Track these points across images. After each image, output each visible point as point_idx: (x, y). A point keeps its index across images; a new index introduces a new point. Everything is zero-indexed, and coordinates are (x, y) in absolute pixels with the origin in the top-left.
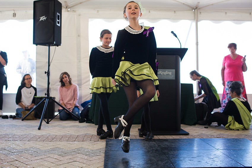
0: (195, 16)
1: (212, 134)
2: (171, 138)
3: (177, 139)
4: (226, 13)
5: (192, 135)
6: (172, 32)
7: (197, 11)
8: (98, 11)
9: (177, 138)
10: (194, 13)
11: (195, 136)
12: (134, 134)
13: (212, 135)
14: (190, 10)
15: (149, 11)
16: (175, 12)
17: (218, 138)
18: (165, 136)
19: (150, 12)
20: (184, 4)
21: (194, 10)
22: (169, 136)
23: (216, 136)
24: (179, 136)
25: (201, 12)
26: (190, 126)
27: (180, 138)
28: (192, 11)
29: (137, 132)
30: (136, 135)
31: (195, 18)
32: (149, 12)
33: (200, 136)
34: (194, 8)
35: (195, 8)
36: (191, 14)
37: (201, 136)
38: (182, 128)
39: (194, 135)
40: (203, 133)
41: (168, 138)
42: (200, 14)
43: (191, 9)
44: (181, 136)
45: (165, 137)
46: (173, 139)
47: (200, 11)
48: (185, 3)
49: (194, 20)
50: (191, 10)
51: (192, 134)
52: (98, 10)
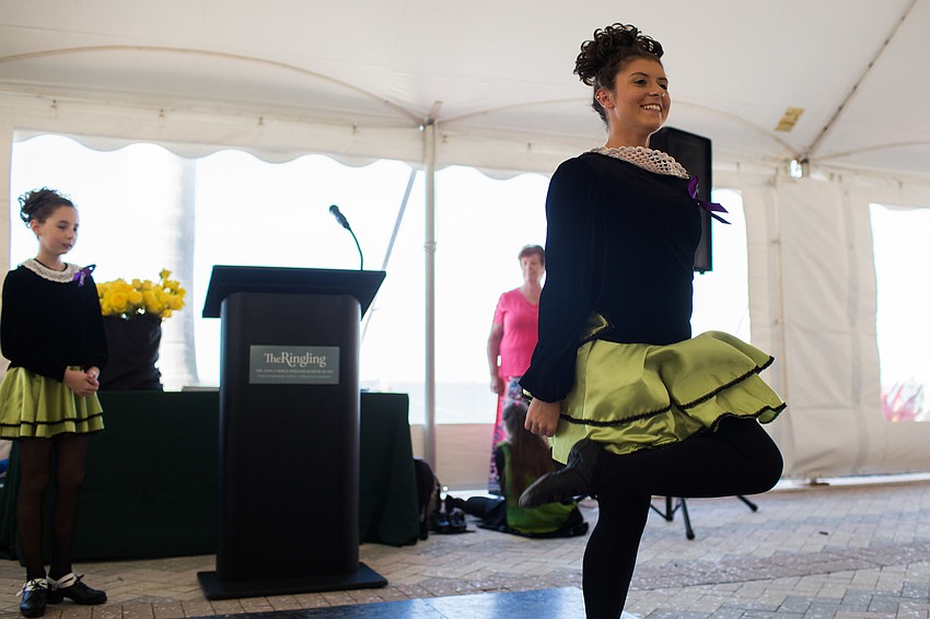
0: (424, 149)
1: (466, 577)
2: (319, 605)
3: (340, 607)
4: (529, 145)
5: (397, 588)
6: (334, 209)
7: (434, 132)
8: (55, 101)
9: (340, 604)
10: (424, 139)
11: (408, 587)
12: (179, 598)
13: (466, 582)
14: (408, 126)
15: (261, 119)
16: (355, 127)
17: (485, 590)
18: (297, 596)
19: (264, 121)
20: (386, 102)
21: (421, 128)
22: (312, 596)
23: (482, 582)
24: (351, 592)
25: (445, 137)
26: (396, 549)
27: (354, 603)
28: (415, 130)
29: (191, 585)
30: (187, 599)
31: (424, 155)
32: (261, 123)
33: (424, 588)
34: (422, 120)
35: (426, 119)
36: (409, 139)
37: (431, 589)
38: (363, 560)
39: (407, 584)
40: (440, 574)
41: (307, 606)
42: (444, 141)
43: (412, 122)
44: (359, 592)
45: (298, 602)
46: (324, 609)
47: (446, 133)
48: (390, 100)
49: (423, 162)
50: (414, 127)
51: (398, 582)
52: (57, 98)
